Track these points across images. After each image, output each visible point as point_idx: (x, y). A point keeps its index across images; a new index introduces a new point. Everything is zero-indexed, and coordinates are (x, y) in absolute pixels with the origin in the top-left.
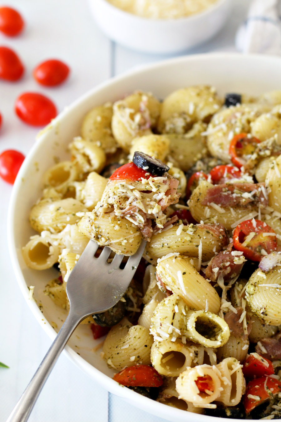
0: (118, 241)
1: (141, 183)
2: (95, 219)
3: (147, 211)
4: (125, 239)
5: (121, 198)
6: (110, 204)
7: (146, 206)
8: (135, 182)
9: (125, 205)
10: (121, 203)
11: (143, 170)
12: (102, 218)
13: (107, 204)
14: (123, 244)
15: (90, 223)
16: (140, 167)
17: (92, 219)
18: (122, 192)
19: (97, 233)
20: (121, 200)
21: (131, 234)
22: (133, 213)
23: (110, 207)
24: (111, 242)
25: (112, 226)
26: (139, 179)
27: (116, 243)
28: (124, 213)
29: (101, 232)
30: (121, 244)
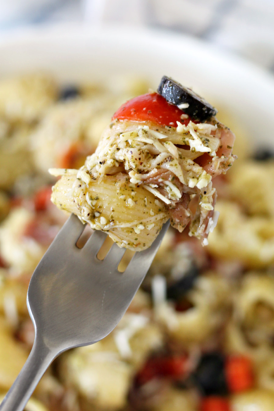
0: (128, 225)
1: (175, 130)
2: (91, 184)
3: (187, 182)
4: (141, 223)
5: (142, 153)
6: (117, 161)
7: (186, 172)
8: (164, 127)
9: (148, 165)
10: (141, 161)
11: (178, 109)
12: (102, 183)
13: (112, 161)
14: (137, 231)
15: (82, 190)
16: (174, 103)
17: (85, 183)
18: (144, 143)
19: (94, 208)
20: (143, 156)
21: (150, 216)
22: (162, 182)
23: (117, 165)
24: (117, 226)
25: (121, 199)
26: (171, 123)
27: (123, 229)
28: (144, 180)
29: (100, 207)
30: (131, 230)
